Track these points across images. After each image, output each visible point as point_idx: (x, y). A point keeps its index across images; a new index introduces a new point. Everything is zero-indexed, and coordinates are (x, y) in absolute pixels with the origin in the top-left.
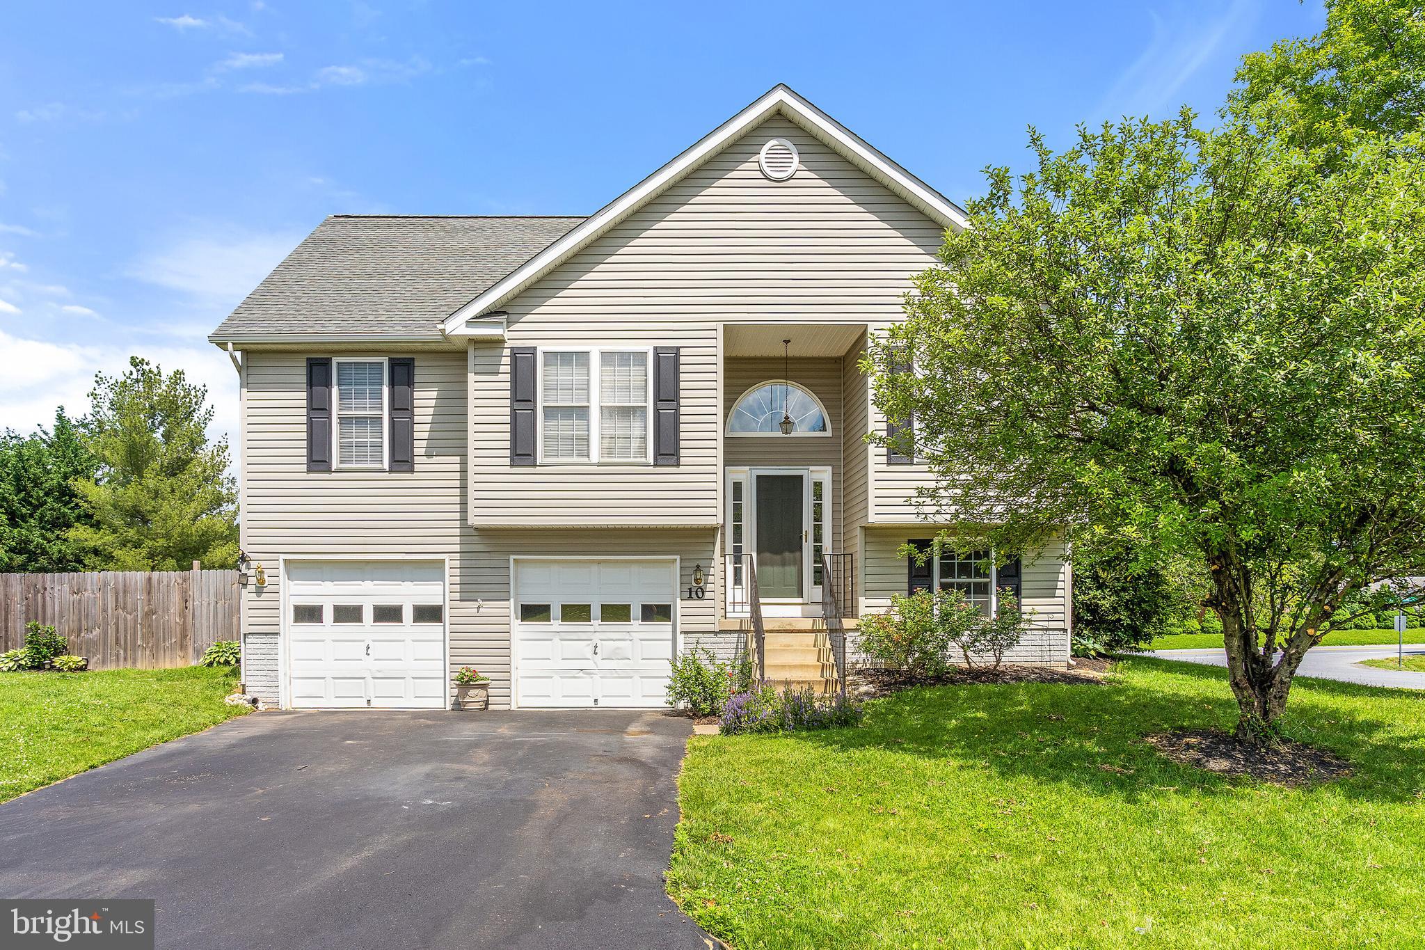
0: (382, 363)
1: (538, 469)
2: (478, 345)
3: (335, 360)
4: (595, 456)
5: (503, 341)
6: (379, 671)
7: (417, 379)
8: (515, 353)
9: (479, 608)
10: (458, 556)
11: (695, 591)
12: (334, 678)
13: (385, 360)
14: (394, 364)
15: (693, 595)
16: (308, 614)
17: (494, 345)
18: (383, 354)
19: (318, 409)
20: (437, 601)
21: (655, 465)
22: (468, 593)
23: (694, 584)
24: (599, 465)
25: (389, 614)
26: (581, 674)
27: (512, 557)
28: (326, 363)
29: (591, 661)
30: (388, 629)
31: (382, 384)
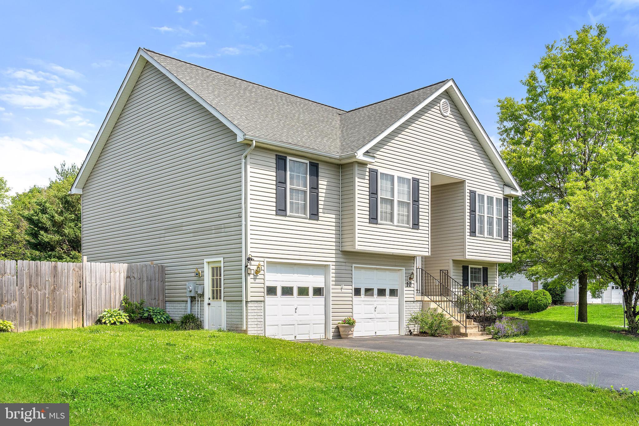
0: (307, 164)
1: (378, 226)
2: (360, 165)
3: (289, 158)
4: (396, 223)
5: (367, 165)
6: (300, 321)
7: (320, 174)
8: (371, 170)
9: (341, 289)
10: (334, 263)
11: (409, 284)
12: (282, 325)
13: (307, 162)
14: (312, 164)
15: (408, 286)
16: (271, 291)
17: (362, 165)
18: (307, 159)
19: (281, 182)
20: (322, 285)
21: (412, 229)
22: (339, 281)
23: (409, 281)
24: (397, 226)
25: (303, 292)
26: (370, 320)
27: (354, 265)
28: (285, 159)
29: (373, 315)
30: (303, 299)
31: (306, 174)
